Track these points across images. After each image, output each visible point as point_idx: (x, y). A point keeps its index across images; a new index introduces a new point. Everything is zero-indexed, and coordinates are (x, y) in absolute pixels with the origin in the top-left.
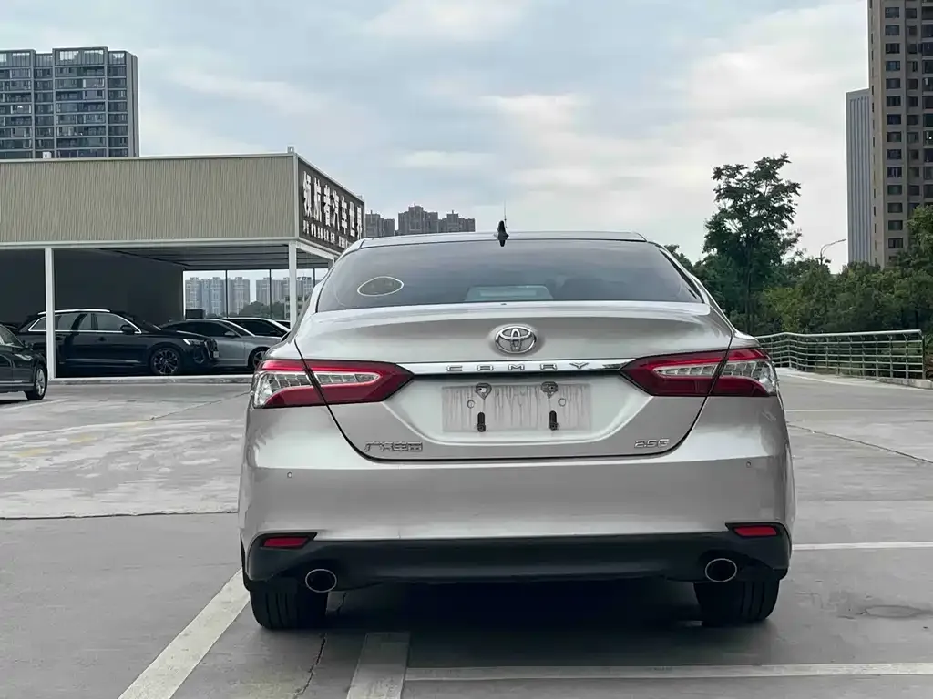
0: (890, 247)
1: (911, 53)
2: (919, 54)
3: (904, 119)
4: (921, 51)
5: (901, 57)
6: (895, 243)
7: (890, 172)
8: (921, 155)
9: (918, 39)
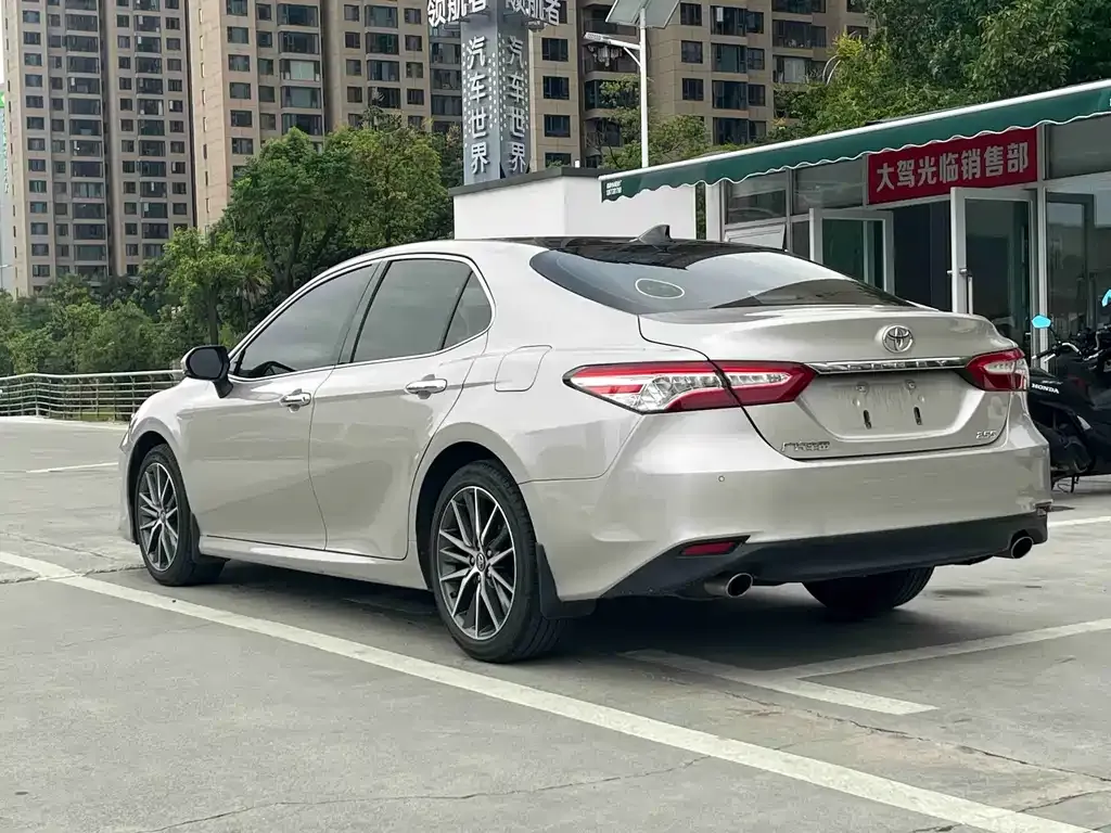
0: (34, 275)
1: (53, 46)
2: (64, 48)
3: (47, 124)
4: (66, 44)
5: (42, 49)
6: (41, 271)
7: (32, 186)
8: (68, 167)
9: (61, 31)
